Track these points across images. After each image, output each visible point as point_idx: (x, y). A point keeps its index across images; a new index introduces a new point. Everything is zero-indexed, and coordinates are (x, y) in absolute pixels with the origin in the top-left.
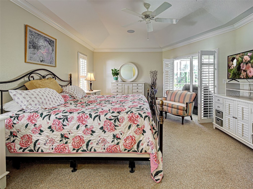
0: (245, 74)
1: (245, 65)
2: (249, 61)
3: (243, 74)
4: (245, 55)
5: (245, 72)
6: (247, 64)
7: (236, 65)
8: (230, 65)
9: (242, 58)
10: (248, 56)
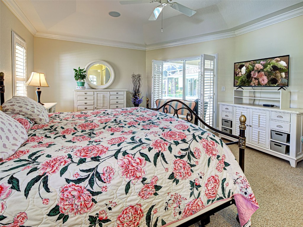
0: (257, 82)
1: (257, 73)
2: (261, 69)
3: (254, 82)
4: (257, 63)
5: (257, 80)
6: (259, 72)
7: (244, 73)
8: (237, 72)
9: (254, 66)
10: (261, 64)
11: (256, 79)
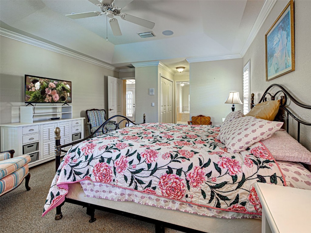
1: (51, 90)
2: (54, 88)
3: (48, 99)
4: (51, 82)
5: (51, 97)
7: (39, 89)
8: (29, 86)
9: (48, 84)
10: (54, 83)
11: (50, 95)
